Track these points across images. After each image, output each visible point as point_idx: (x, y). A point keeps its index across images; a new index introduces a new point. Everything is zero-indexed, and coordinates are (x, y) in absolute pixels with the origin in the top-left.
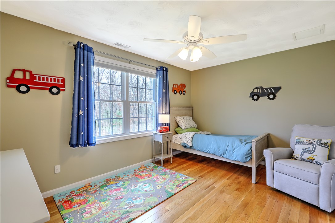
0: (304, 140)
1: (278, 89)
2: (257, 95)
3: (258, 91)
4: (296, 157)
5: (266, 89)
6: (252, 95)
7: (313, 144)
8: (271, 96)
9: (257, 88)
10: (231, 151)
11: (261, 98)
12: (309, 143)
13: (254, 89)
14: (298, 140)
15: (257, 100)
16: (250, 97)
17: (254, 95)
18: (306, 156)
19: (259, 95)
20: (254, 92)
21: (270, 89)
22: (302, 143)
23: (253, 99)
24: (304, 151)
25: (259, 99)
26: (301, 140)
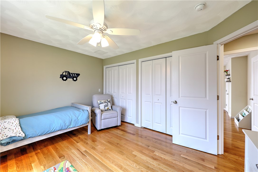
0: (102, 101)
1: (78, 75)
2: (65, 77)
3: (67, 74)
4: (103, 110)
5: (72, 74)
6: (62, 76)
7: (107, 103)
8: (75, 79)
9: (66, 72)
10: (76, 120)
11: (68, 79)
12: (105, 102)
13: (63, 72)
14: (101, 102)
15: (66, 81)
16: (60, 78)
17: (64, 77)
18: (106, 108)
19: (67, 77)
20: (63, 74)
21: (74, 74)
22: (102, 103)
23: (63, 79)
24: (105, 106)
25: (67, 80)
26: (102, 102)
